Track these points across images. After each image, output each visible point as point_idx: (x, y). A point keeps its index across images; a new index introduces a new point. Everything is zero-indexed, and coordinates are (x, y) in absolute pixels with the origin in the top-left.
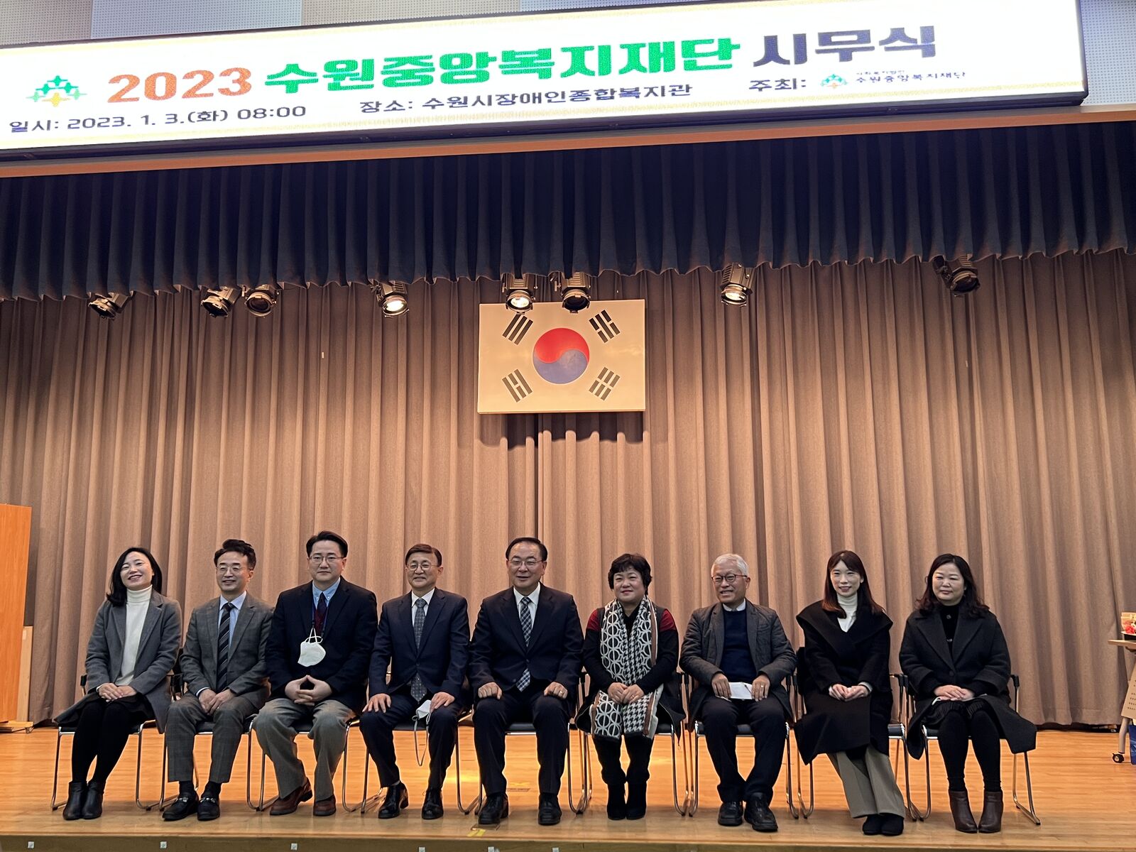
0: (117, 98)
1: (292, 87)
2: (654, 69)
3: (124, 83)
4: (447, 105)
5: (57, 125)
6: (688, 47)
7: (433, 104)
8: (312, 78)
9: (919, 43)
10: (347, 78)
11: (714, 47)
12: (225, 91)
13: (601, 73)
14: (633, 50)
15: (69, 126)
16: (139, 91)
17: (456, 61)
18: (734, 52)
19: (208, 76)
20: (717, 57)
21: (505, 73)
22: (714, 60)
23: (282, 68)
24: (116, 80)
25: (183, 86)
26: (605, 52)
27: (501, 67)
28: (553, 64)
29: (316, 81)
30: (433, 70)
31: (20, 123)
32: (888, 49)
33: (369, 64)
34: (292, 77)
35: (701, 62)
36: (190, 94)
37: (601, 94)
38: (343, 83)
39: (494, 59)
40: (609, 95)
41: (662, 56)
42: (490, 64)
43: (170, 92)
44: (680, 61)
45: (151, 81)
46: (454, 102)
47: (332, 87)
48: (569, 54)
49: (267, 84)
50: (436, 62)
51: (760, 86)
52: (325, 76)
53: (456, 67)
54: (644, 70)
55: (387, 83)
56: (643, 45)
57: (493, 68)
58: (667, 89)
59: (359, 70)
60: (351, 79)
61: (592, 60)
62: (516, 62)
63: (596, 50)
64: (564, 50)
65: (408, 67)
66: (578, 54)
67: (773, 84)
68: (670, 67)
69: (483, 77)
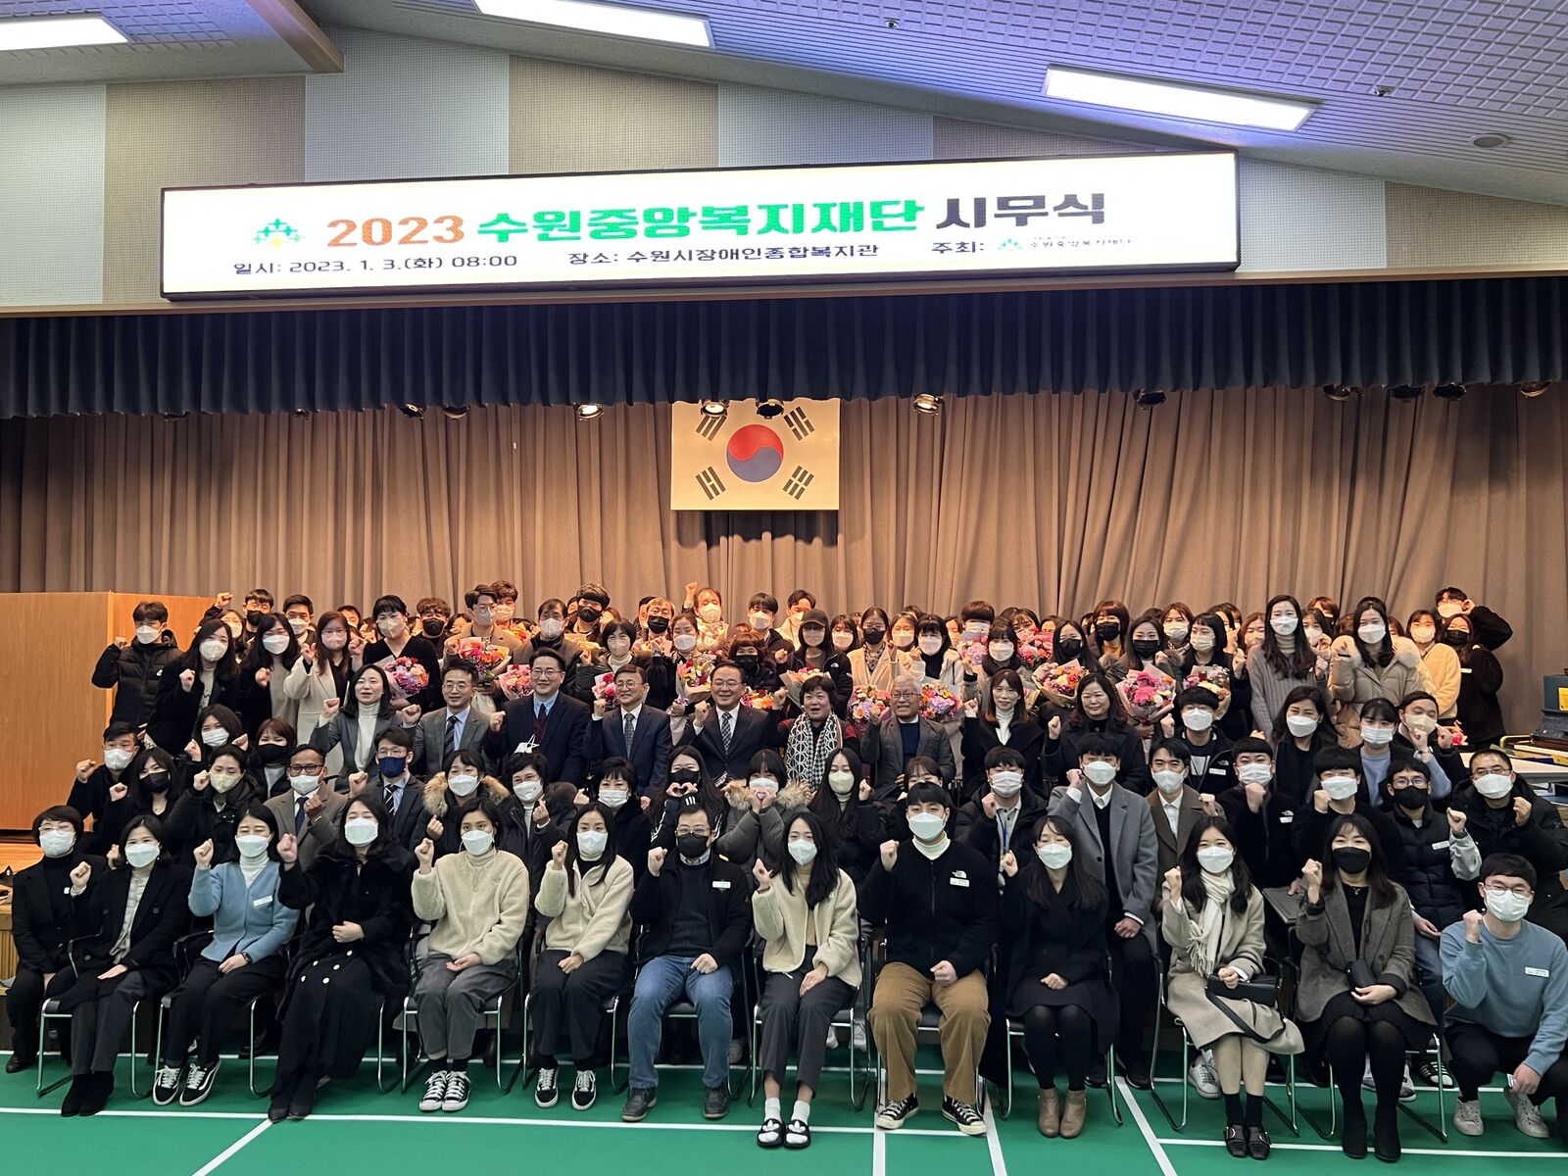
0: (335, 243)
1: (503, 237)
2: (844, 228)
3: (342, 227)
4: (650, 258)
5: (279, 268)
6: (876, 207)
7: (638, 257)
8: (522, 228)
9: (1090, 210)
10: (556, 229)
11: (900, 209)
12: (439, 239)
13: (794, 231)
14: (825, 209)
15: (291, 270)
16: (357, 235)
17: (658, 216)
18: (919, 214)
19: (422, 223)
20: (902, 219)
21: (704, 228)
22: (900, 222)
23: (493, 217)
24: (334, 224)
25: (399, 232)
26: (798, 211)
27: (702, 222)
28: (749, 221)
29: (526, 231)
30: (637, 223)
31: (244, 266)
32: (1061, 215)
33: (576, 216)
34: (503, 226)
35: (888, 222)
36: (405, 241)
37: (795, 252)
38: (552, 234)
39: (694, 214)
40: (802, 253)
41: (852, 216)
42: (691, 219)
43: (387, 237)
44: (868, 221)
45: (368, 227)
46: (657, 256)
47: (543, 238)
48: (764, 212)
49: (480, 232)
50: (639, 215)
51: (942, 248)
52: (535, 227)
53: (659, 221)
54: (834, 229)
55: (595, 235)
56: (835, 205)
57: (693, 223)
58: (856, 250)
59: (567, 221)
60: (560, 230)
61: (786, 218)
62: (716, 218)
63: (790, 208)
64: (760, 207)
65: (613, 219)
66: (773, 211)
67: (955, 247)
68: (859, 228)
69: (684, 232)
